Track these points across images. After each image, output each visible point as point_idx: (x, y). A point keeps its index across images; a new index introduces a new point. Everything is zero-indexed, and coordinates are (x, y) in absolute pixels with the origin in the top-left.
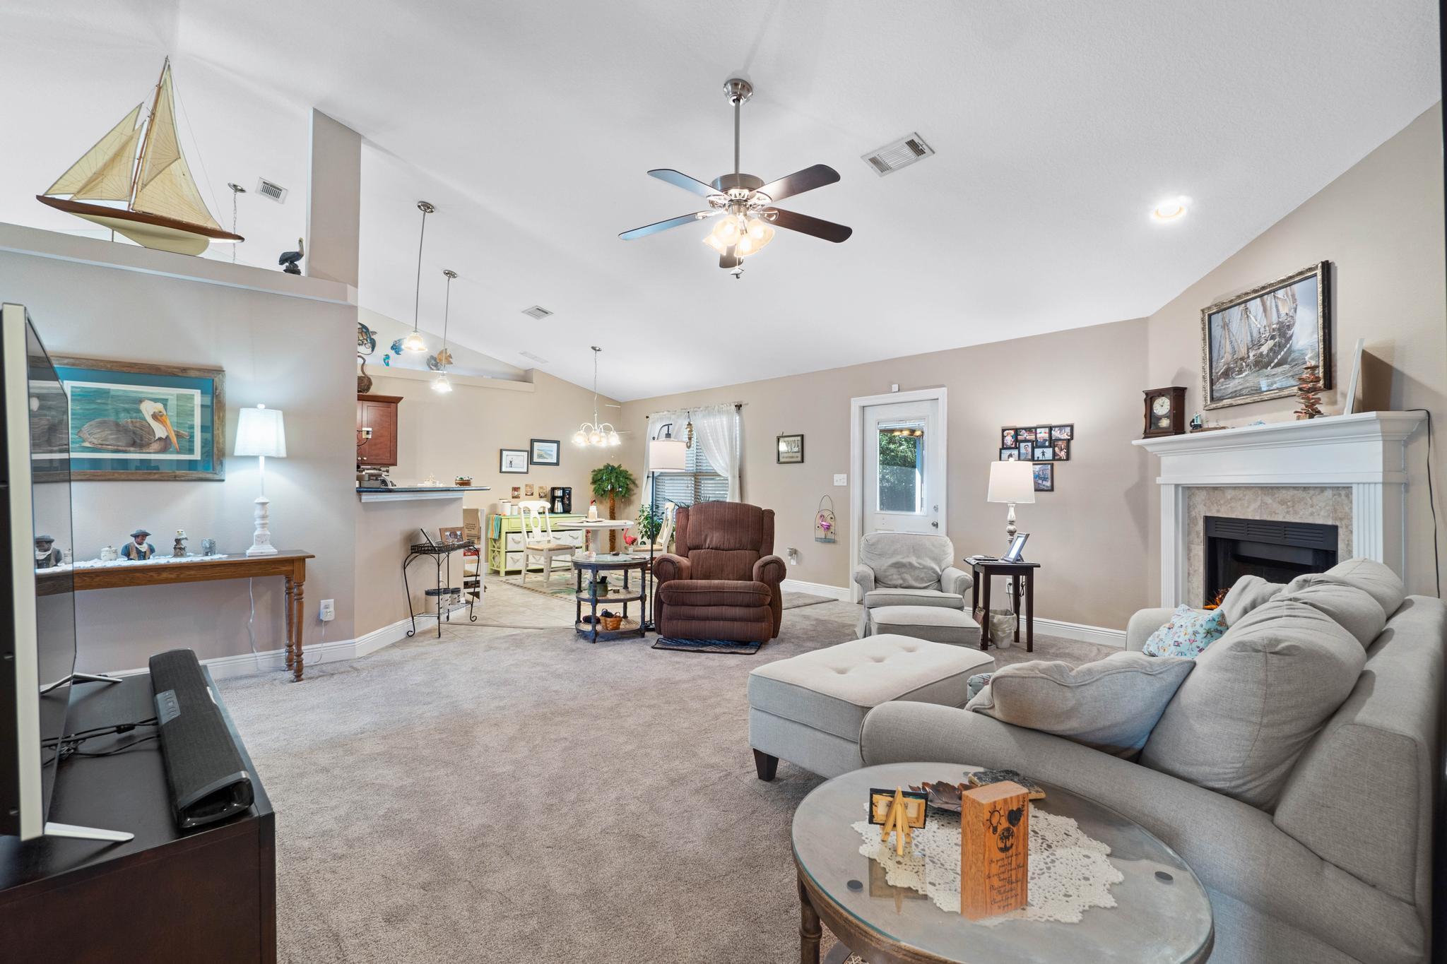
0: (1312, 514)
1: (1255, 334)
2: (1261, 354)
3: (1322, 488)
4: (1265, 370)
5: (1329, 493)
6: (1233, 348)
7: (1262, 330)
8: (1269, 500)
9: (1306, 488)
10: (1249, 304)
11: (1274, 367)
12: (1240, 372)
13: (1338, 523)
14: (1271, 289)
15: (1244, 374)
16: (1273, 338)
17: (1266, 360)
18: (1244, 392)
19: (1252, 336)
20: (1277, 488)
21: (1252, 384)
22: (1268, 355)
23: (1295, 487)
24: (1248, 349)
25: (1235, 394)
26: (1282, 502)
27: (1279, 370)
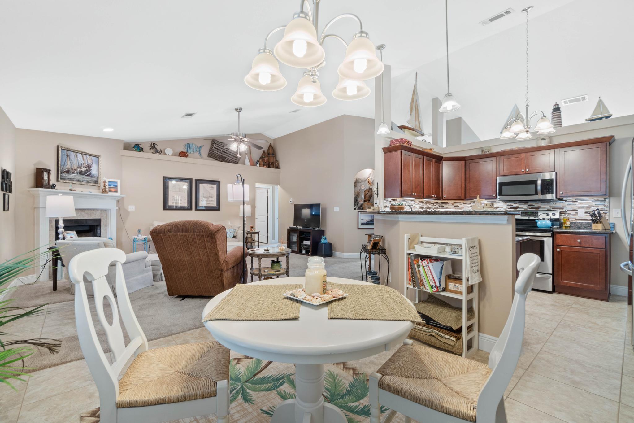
0: (95, 216)
1: (80, 164)
2: (82, 171)
3: (98, 210)
4: (82, 176)
5: (99, 211)
6: (71, 165)
7: (82, 164)
8: (83, 213)
9: (94, 210)
10: (77, 154)
11: (86, 176)
12: (74, 173)
13: (101, 218)
14: (86, 154)
15: (75, 174)
16: (86, 167)
17: (83, 173)
18: (74, 180)
19: (79, 164)
20: (86, 210)
21: (77, 178)
22: (84, 172)
23: (91, 210)
24: (77, 168)
25: (70, 179)
26: (87, 214)
27: (87, 177)
